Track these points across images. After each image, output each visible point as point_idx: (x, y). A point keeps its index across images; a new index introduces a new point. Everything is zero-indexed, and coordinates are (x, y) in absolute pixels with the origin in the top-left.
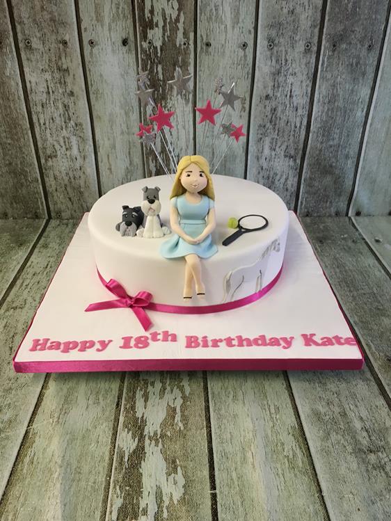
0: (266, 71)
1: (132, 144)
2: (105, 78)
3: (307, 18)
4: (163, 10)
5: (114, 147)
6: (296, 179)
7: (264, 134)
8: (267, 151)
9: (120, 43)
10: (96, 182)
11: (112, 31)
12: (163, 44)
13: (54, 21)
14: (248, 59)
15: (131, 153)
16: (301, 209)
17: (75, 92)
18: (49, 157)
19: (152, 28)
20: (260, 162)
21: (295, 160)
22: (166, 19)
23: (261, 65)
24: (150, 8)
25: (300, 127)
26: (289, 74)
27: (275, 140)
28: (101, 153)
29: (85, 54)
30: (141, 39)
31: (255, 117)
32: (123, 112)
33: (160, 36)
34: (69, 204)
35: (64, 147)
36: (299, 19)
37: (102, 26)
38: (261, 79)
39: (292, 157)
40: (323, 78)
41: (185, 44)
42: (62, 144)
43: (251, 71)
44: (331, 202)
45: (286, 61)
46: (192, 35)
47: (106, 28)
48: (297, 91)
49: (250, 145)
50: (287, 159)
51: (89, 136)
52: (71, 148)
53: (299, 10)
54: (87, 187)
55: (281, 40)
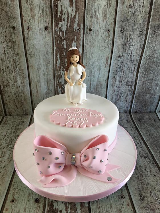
0: (120, 43)
1: (49, 80)
2: (35, 46)
3: (141, 17)
4: (67, 11)
5: (39, 81)
6: (131, 96)
7: (117, 75)
8: (117, 83)
9: (43, 29)
10: (30, 98)
11: (39, 22)
12: (67, 29)
13: (8, 16)
14: (110, 37)
15: (49, 84)
16: (133, 110)
17: (19, 53)
18: (5, 86)
19: (61, 21)
20: (114, 88)
21: (131, 87)
22: (69, 16)
23: (117, 40)
24: (60, 10)
25: (134, 70)
26: (131, 45)
27: (121, 77)
28: (33, 84)
29: (25, 34)
30: (55, 26)
31: (113, 67)
32: (44, 64)
33: (66, 25)
34: (16, 109)
35: (13, 81)
36: (137, 18)
37: (34, 19)
38: (117, 47)
39: (130, 86)
40: (147, 47)
41: (78, 30)
42: (12, 79)
43: (112, 43)
44: (148, 107)
45: (130, 38)
46: (82, 25)
47: (36, 20)
48: (134, 53)
49: (109, 79)
50: (127, 86)
51: (27, 76)
52: (17, 82)
53: (137, 13)
54: (25, 100)
55: (128, 28)
